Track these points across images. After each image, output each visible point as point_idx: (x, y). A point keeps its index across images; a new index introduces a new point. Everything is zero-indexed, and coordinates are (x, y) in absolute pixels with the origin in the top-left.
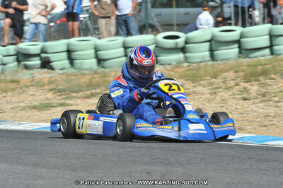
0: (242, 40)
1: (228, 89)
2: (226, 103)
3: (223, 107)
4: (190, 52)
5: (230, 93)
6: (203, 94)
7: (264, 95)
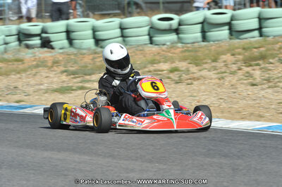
0: (233, 22)
1: (233, 73)
2: (236, 88)
3: (235, 93)
4: (183, 33)
5: (236, 78)
6: (211, 79)
7: (268, 80)
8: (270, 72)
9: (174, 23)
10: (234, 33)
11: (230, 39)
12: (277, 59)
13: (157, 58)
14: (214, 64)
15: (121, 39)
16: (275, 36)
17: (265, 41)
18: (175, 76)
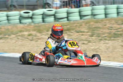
4: (34, 19)
8: (71, 36)
9: (30, 14)
10: (56, 19)
11: (55, 22)
12: (74, 30)
13: (23, 29)
14: (47, 32)
15: (7, 21)
16: (74, 21)
17: (70, 23)
18: (30, 38)
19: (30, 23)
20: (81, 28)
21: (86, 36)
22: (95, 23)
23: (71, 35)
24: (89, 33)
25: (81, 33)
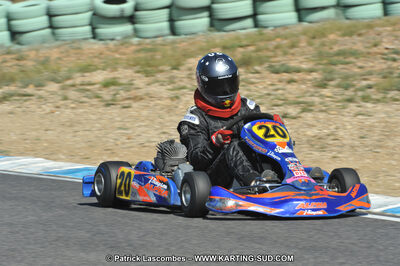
9: (128, 8)
10: (216, 23)
11: (210, 31)
12: (266, 65)
15: (49, 31)
16: (276, 27)
17: (261, 34)
19: (126, 37)
20: (293, 54)
21: (303, 86)
22: (344, 35)
23: (252, 83)
24: (315, 75)
25: (286, 76)
